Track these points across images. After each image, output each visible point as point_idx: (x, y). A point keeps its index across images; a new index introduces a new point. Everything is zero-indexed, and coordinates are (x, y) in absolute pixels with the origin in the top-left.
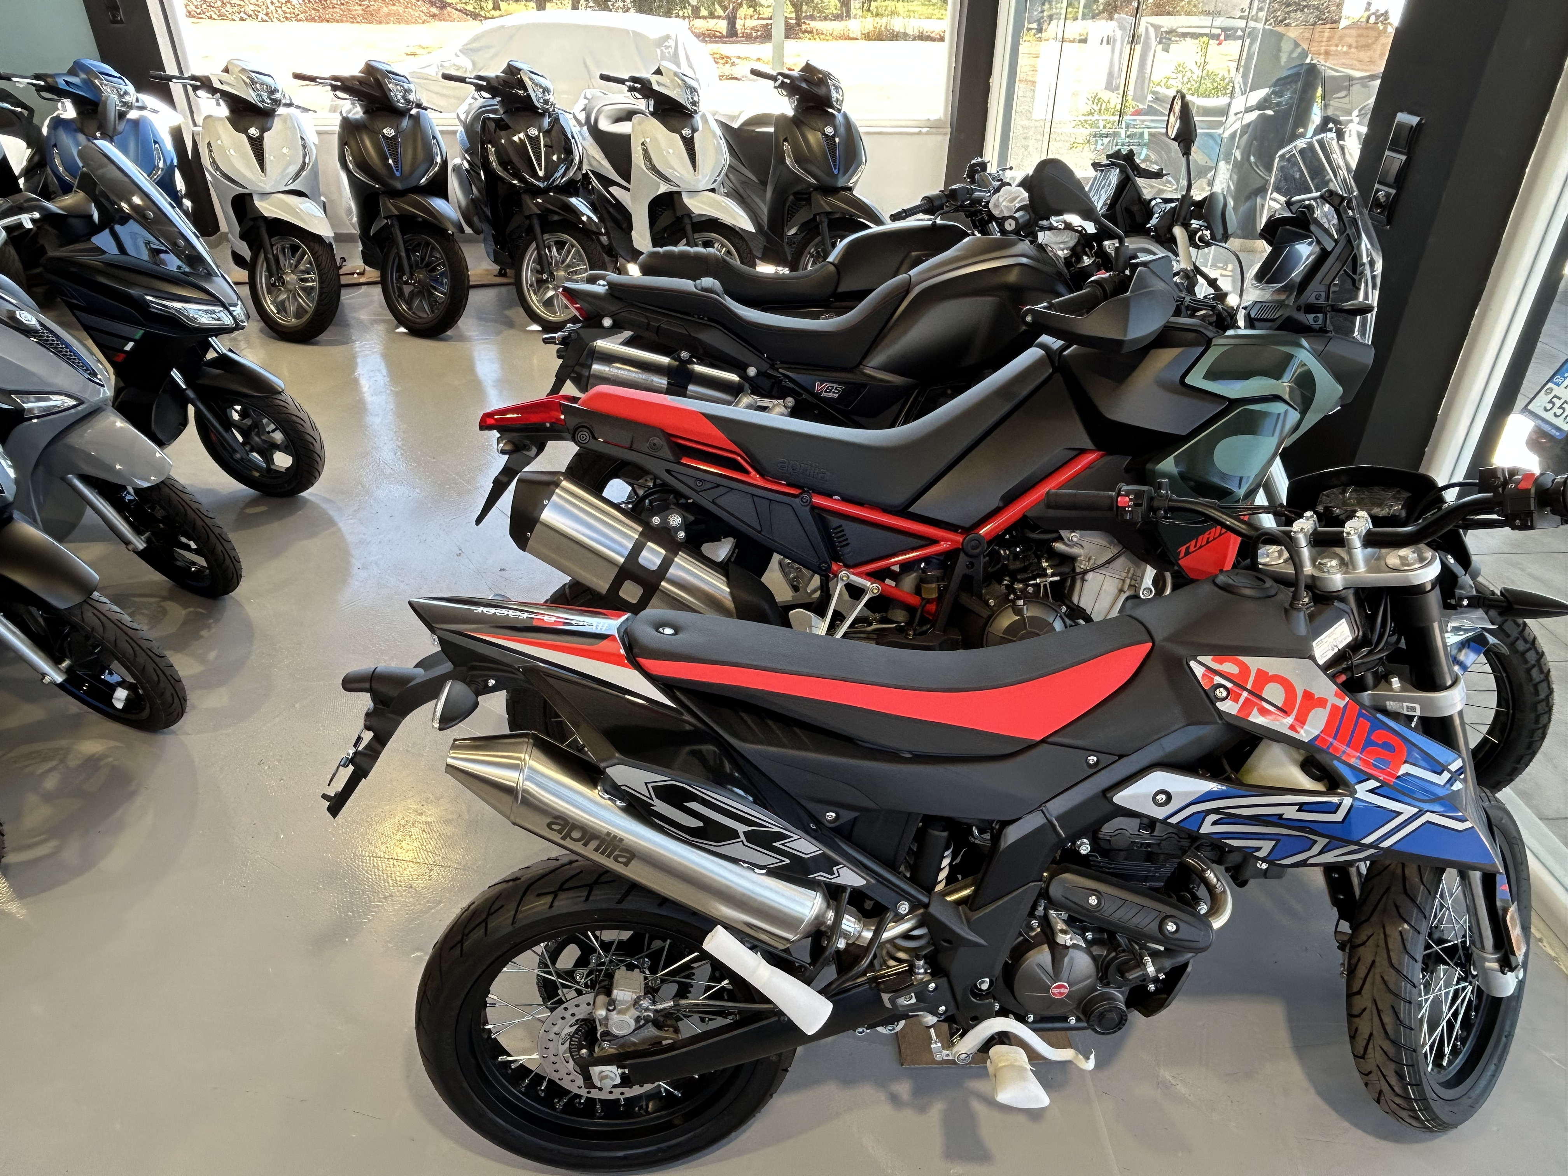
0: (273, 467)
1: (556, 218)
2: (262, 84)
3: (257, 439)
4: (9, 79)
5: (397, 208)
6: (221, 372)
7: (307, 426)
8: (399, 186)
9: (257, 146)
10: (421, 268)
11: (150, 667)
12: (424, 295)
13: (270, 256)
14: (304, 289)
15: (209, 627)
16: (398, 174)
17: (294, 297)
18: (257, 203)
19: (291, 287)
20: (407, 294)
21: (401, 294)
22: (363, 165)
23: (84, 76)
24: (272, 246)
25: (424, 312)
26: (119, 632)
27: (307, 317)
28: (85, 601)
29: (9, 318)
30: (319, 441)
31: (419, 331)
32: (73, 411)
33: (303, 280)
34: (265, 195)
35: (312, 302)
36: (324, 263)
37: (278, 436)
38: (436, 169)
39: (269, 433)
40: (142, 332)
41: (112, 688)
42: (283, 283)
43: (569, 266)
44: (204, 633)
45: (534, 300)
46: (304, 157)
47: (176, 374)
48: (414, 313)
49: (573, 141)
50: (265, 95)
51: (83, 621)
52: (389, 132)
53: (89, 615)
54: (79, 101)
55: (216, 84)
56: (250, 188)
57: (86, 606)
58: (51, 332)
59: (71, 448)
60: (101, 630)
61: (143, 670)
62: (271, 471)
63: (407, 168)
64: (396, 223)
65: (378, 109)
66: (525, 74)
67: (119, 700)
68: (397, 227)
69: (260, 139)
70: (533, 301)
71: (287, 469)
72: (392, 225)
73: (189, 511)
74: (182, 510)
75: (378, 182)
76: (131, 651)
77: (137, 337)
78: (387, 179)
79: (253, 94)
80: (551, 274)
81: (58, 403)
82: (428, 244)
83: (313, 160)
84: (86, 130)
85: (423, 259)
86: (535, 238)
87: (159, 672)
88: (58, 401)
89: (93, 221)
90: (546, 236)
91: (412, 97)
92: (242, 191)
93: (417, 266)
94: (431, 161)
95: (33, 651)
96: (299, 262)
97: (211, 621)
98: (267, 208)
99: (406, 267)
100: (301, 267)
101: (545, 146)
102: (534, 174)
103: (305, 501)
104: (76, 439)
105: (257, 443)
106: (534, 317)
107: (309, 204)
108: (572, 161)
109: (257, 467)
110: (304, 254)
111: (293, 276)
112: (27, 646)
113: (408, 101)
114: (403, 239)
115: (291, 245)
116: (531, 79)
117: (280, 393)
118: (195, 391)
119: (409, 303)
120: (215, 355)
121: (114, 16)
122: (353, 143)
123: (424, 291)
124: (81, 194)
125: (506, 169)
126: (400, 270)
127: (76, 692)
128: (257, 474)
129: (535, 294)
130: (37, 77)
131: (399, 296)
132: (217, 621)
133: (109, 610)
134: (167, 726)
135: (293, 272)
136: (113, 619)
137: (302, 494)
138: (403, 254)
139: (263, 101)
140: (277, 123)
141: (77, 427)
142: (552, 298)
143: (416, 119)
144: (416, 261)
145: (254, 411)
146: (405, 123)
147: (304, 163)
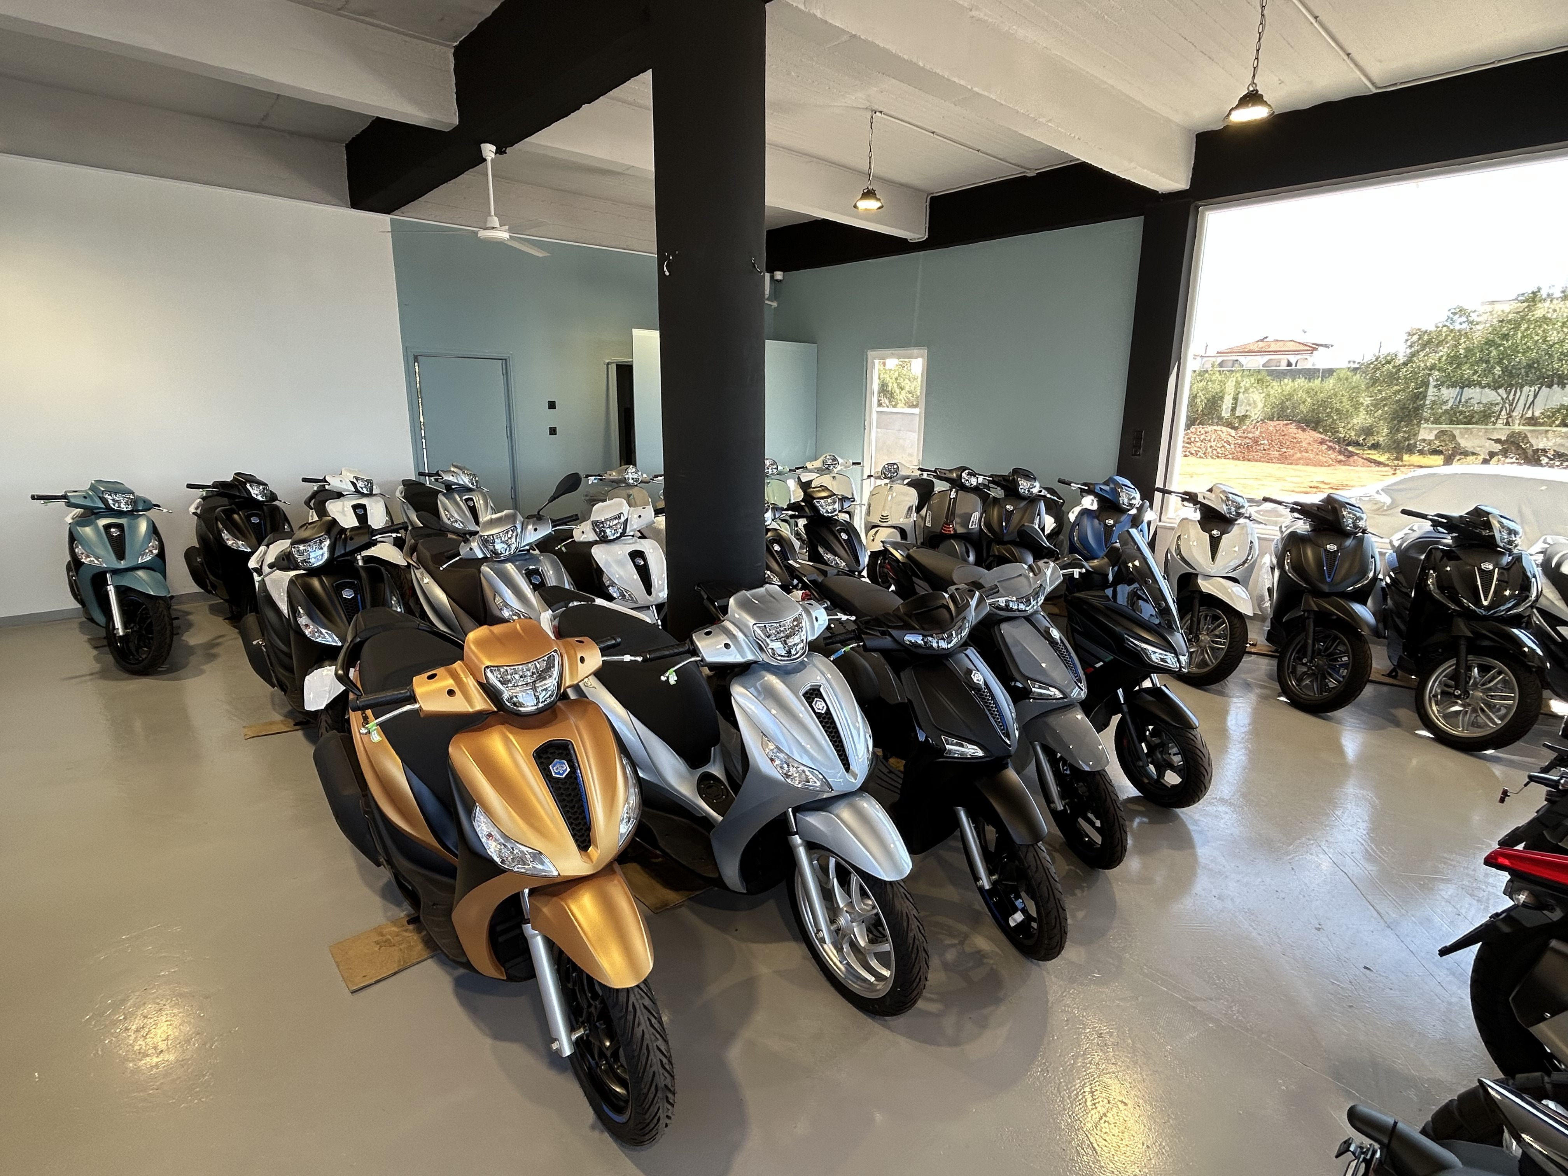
0: (1162, 781)
1: (1486, 643)
2: (1233, 502)
3: (1159, 756)
4: (1070, 485)
5: (1317, 605)
6: (1154, 699)
7: (1206, 760)
8: (1326, 589)
9: (1215, 544)
10: (1323, 656)
11: (1054, 914)
12: (1317, 678)
13: (1195, 619)
14: (1212, 648)
15: (1082, 888)
16: (1328, 580)
17: (1202, 653)
18: (1200, 581)
19: (1202, 644)
20: (1299, 673)
21: (1294, 671)
22: (1298, 568)
23: (1112, 486)
24: (1199, 612)
25: (1310, 689)
26: (1045, 877)
27: (1209, 668)
28: (1032, 845)
29: (1045, 631)
30: (1210, 775)
31: (1298, 703)
32: (1061, 701)
33: (1213, 641)
34: (1208, 577)
35: (1216, 659)
36: (1238, 634)
37: (1177, 760)
38: (1366, 582)
39: (1170, 754)
40: (1112, 657)
41: (1015, 910)
42: (1198, 640)
43: (1490, 689)
44: (1078, 892)
45: (1434, 710)
46: (1248, 556)
47: (1120, 692)
48: (1301, 689)
49: (1533, 580)
50: (1233, 509)
51: (1025, 857)
52: (1332, 547)
53: (1030, 855)
54: (1102, 499)
55: (1200, 499)
56: (1199, 570)
57: (1031, 848)
58: (1064, 645)
59: (1047, 724)
60: (1035, 869)
61: (1048, 914)
62: (1159, 782)
63: (1338, 578)
64: (1312, 616)
65: (1325, 530)
66: (1494, 517)
67: (1015, 920)
68: (1311, 620)
69: (1219, 538)
70: (1432, 710)
71: (1173, 786)
72: (1308, 618)
73: (1108, 799)
74: (1104, 797)
75: (1306, 582)
76: (1046, 895)
77: (1107, 660)
78: (1317, 583)
79: (1225, 508)
80: (1466, 693)
81: (1052, 694)
82: (1336, 638)
83: (1254, 558)
84: (1100, 518)
85: (1326, 649)
86: (1457, 655)
87: (1058, 921)
88: (1054, 692)
89: (1108, 580)
90: (1470, 657)
91: (1361, 524)
92: (1192, 571)
93: (1319, 653)
94: (1364, 573)
95: (980, 859)
96: (1215, 629)
97: (1085, 885)
98: (1205, 586)
99: (1309, 653)
100: (1217, 632)
101: (1497, 580)
102: (1477, 602)
103: (1177, 817)
104: (1052, 720)
105: (1158, 758)
106: (1429, 724)
107: (1238, 589)
108: (1527, 597)
109: (1148, 775)
110: (1224, 622)
111: (1207, 637)
112: (979, 854)
113: (1356, 526)
114: (1314, 629)
115: (1213, 615)
116: (1499, 522)
117: (1193, 729)
118: (1129, 708)
119: (1299, 681)
120: (1150, 685)
121: (1136, 451)
122: (1294, 551)
123: (1321, 676)
124: (1106, 560)
125: (1442, 592)
126: (1302, 652)
127: (989, 900)
128: (1146, 781)
129: (1436, 704)
130: (1084, 484)
131: (1292, 672)
132: (1089, 887)
133: (1045, 858)
134: (1038, 960)
135: (1207, 634)
136: (1045, 865)
137: (1177, 810)
138: (1310, 641)
139: (1230, 513)
140: (1235, 530)
141: (1057, 712)
142: (1457, 713)
143: (1361, 541)
144: (1319, 649)
145: (1166, 734)
146: (1349, 542)
147: (1247, 559)
